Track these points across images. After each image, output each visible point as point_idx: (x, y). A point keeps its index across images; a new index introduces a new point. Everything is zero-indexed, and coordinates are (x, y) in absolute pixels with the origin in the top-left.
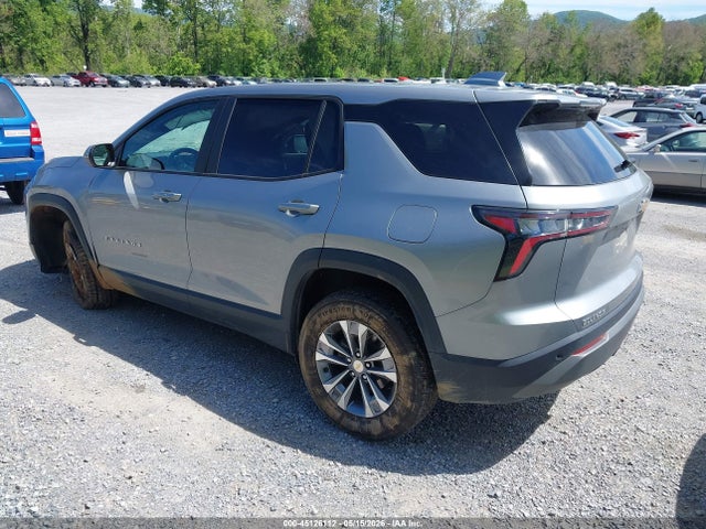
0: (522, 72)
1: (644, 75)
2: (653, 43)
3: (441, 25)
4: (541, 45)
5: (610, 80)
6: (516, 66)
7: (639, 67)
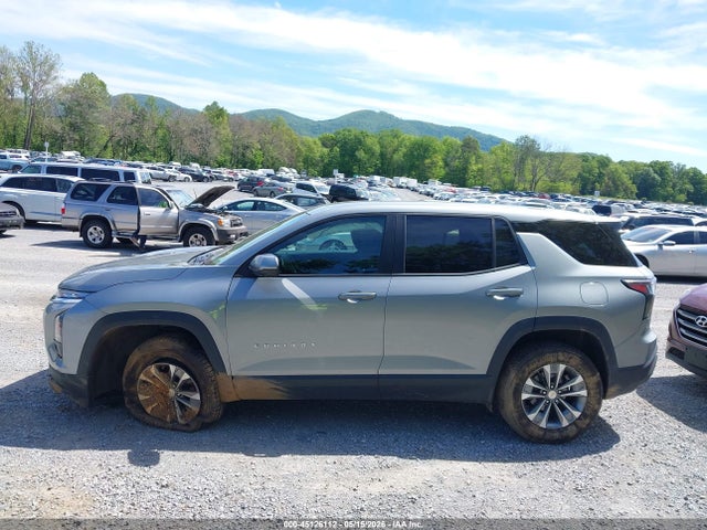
0: (110, 149)
1: (220, 159)
2: (223, 132)
3: (11, 92)
4: (125, 125)
5: (194, 162)
6: (103, 142)
7: (215, 151)
